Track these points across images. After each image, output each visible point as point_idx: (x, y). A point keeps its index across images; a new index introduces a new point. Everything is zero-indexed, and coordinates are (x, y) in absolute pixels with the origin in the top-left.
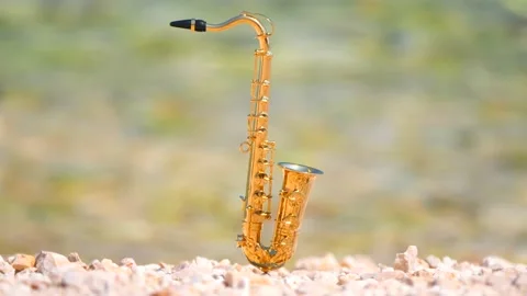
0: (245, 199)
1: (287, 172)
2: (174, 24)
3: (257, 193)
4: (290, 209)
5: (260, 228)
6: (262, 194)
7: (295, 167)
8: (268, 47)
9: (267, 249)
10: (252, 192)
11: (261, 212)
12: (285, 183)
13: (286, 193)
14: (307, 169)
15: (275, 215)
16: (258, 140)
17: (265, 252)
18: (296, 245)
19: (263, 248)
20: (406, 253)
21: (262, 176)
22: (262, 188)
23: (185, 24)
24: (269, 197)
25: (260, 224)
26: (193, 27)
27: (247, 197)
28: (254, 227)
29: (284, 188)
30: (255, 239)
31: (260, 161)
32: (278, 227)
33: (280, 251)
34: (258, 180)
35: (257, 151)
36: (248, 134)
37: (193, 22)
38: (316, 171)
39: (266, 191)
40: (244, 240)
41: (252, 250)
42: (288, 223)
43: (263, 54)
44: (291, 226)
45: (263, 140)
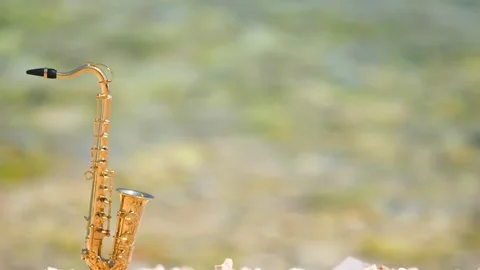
0: (89, 219)
1: (123, 197)
2: (29, 72)
3: (98, 214)
4: (126, 227)
5: (101, 243)
6: (103, 214)
7: (131, 193)
8: (108, 92)
9: (107, 261)
10: (95, 212)
11: (102, 230)
12: (122, 206)
13: (123, 214)
14: (140, 193)
15: (113, 233)
16: (99, 170)
17: (105, 263)
18: (130, 259)
19: (103, 260)
20: (223, 265)
21: (103, 200)
22: (102, 210)
23: (38, 72)
24: (109, 217)
25: (101, 240)
26: (46, 75)
27: (90, 218)
28: (96, 242)
29: (121, 210)
30: (96, 252)
31: (101, 187)
32: (116, 243)
33: (118, 263)
34: (99, 204)
35: (99, 179)
36: (91, 164)
37: (46, 71)
38: (147, 196)
39: (106, 212)
40: (88, 253)
41: (94, 262)
42: (124, 239)
43: (104, 98)
44: (127, 242)
45: (103, 169)
